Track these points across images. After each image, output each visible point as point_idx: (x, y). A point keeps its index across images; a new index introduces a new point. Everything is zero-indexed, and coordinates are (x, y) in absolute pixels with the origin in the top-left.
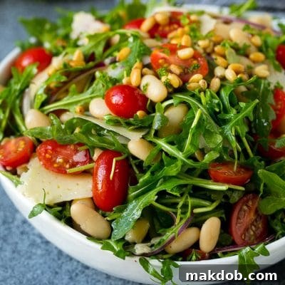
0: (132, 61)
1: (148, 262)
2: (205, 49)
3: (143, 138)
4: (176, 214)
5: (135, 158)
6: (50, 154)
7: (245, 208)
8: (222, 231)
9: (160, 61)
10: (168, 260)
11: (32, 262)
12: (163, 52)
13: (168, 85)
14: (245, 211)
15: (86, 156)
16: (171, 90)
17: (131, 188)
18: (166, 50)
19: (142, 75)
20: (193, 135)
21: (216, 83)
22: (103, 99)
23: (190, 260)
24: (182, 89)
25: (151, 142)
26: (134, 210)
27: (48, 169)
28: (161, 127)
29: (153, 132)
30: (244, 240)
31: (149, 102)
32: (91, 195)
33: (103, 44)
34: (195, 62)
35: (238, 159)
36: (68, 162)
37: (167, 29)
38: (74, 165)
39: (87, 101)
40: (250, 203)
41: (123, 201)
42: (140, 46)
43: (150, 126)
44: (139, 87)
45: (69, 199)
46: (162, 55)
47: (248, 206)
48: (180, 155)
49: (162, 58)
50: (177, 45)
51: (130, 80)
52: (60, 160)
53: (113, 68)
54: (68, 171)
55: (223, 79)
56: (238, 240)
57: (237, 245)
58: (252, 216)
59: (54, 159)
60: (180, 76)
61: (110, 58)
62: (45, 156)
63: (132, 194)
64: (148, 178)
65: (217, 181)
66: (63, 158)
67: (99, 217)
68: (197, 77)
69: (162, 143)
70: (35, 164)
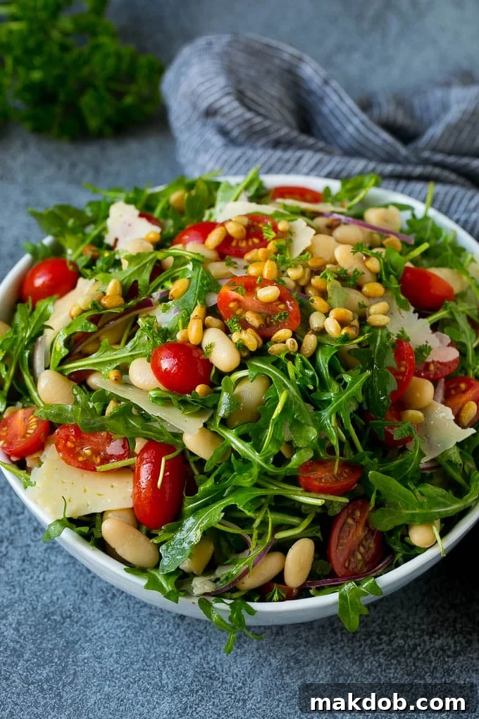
0: (191, 302)
1: (210, 605)
2: (297, 281)
3: (205, 425)
4: (251, 536)
5: (193, 454)
6: (73, 442)
7: (350, 521)
8: (317, 556)
9: (232, 305)
10: (239, 601)
11: (50, 577)
12: (236, 290)
13: (241, 347)
14: (350, 526)
15: (123, 447)
16: (245, 354)
17: (187, 498)
18: (240, 288)
19: (205, 327)
20: (276, 424)
21: (310, 341)
22: (149, 361)
23: (271, 600)
24: (261, 353)
25: (215, 433)
26: (191, 531)
27: (69, 463)
28: (230, 414)
29: (218, 421)
30: (347, 568)
31: (213, 371)
32: (130, 504)
33: (150, 268)
34: (282, 306)
35: (341, 454)
36: (99, 454)
37: (243, 244)
38: (106, 460)
39: (125, 361)
40: (358, 514)
41: (175, 517)
42: (203, 278)
43: (215, 407)
44: (199, 346)
45: (99, 511)
46: (235, 294)
47: (353, 519)
48: (256, 457)
49: (236, 300)
50: (255, 278)
51: (187, 333)
52: (87, 451)
53: (164, 311)
54: (98, 468)
55: (322, 332)
56: (339, 570)
57: (337, 577)
58: (361, 532)
59: (78, 449)
60: (258, 331)
61: (160, 291)
62: (65, 445)
63: (189, 507)
64: (212, 487)
65: (308, 490)
66: (91, 449)
67: (142, 538)
68: (284, 333)
69: (231, 437)
70: (51, 455)
